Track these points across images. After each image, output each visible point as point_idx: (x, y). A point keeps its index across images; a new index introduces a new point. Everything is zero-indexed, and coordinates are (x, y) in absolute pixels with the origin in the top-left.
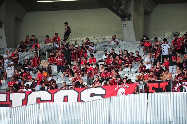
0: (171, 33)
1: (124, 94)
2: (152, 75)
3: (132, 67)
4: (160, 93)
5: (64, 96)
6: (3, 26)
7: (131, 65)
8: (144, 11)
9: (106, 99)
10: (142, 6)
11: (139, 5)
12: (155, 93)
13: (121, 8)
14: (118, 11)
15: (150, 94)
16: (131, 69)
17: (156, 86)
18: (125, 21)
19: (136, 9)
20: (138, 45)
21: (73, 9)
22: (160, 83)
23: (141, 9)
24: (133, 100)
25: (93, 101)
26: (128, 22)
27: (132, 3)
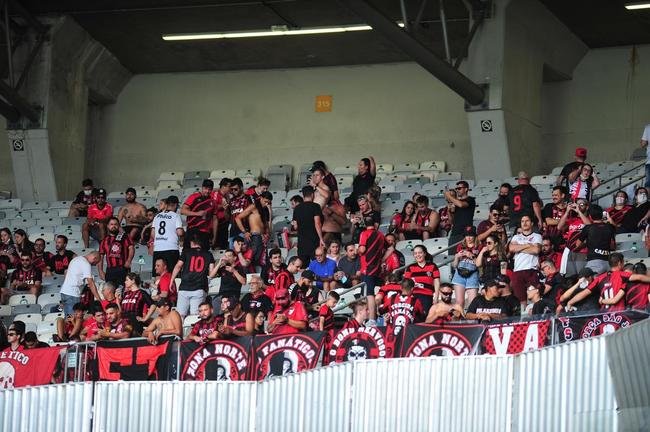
0: (180, 176)
1: (10, 385)
2: (113, 316)
3: (40, 291)
4: (137, 383)
7: (37, 283)
8: (87, 95)
10: (80, 77)
11: (70, 75)
12: (121, 381)
13: (7, 82)
15: (101, 386)
16: (38, 295)
17: (124, 356)
18: (19, 127)
19: (60, 88)
20: (65, 213)
22: (138, 349)
23: (78, 90)
24: (41, 404)
26: (31, 133)
27: (47, 64)
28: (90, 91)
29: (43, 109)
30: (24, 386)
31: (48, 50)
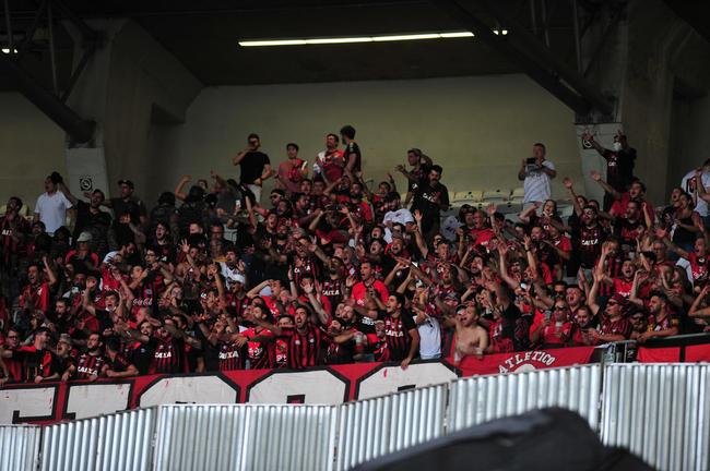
10: (663, 63)
11: (651, 60)
19: (637, 74)
23: (661, 79)
26: (603, 127)
29: (618, 100)
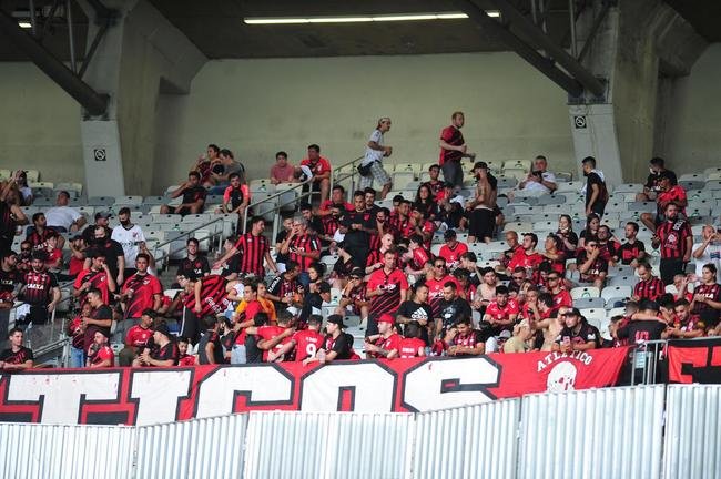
1: (570, 386)
2: (684, 314)
3: (605, 283)
4: (715, 386)
5: (342, 390)
6: (113, 110)
7: (602, 274)
8: (657, 66)
9: (505, 403)
11: (639, 43)
12: (696, 384)
13: (569, 52)
14: (557, 64)
15: (674, 389)
16: (602, 288)
17: (698, 357)
18: (582, 102)
20: (631, 197)
21: (380, 53)
22: (715, 349)
23: (647, 61)
24: (608, 410)
25: (455, 411)
26: (595, 108)
27: (613, 33)
28: (661, 60)
29: (608, 82)
30: (587, 387)
31: (614, 16)
